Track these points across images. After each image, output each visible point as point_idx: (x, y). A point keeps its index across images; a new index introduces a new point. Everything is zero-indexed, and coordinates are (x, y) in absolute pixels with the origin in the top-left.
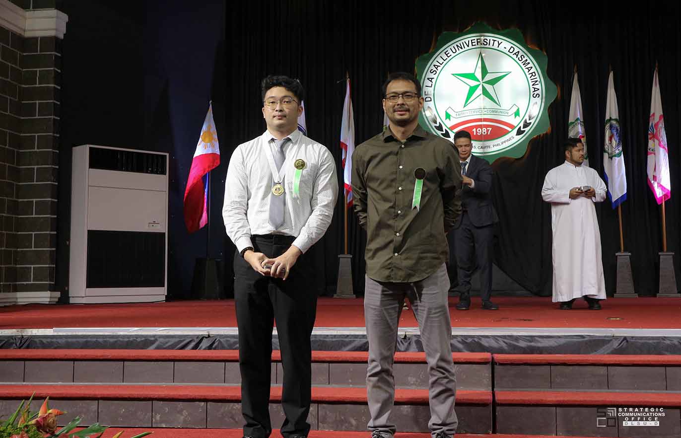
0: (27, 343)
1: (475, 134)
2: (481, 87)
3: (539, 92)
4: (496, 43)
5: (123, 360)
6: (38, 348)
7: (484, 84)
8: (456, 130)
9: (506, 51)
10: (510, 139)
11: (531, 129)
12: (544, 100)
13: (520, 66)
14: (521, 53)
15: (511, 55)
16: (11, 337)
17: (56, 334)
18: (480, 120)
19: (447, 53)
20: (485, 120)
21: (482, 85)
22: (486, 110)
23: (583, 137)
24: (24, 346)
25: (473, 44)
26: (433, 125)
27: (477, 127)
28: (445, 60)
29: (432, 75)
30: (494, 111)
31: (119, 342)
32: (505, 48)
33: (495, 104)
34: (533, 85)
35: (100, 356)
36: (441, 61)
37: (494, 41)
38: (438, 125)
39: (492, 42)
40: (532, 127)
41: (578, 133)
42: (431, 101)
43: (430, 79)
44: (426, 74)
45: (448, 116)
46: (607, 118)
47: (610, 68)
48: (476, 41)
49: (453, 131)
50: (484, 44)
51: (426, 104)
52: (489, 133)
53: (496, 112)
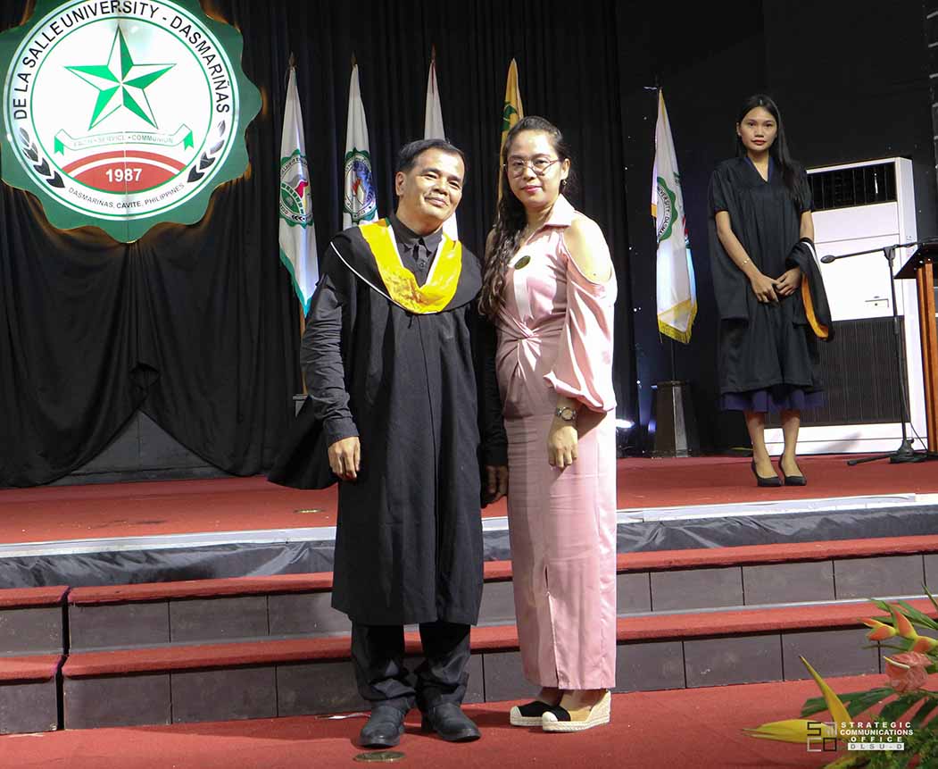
1: (111, 180)
2: (120, 90)
3: (229, 102)
4: (147, 9)
7: (127, 88)
8: (74, 173)
9: (167, 24)
10: (176, 190)
11: (214, 169)
12: (237, 117)
13: (193, 53)
14: (194, 29)
15: (176, 31)
18: (120, 154)
19: (54, 26)
20: (130, 154)
21: (124, 89)
22: (130, 135)
23: (306, 184)
25: (105, 10)
26: (31, 163)
27: (114, 166)
28: (50, 41)
30: (146, 137)
32: (165, 19)
33: (150, 125)
34: (218, 88)
36: (43, 41)
37: (144, 4)
38: (40, 163)
39: (139, 7)
40: (216, 167)
41: (297, 177)
42: (26, 117)
44: (16, 65)
45: (59, 147)
46: (349, 149)
47: (353, 59)
48: (109, 4)
49: (69, 174)
50: (124, 10)
51: (18, 124)
52: (137, 179)
53: (150, 138)
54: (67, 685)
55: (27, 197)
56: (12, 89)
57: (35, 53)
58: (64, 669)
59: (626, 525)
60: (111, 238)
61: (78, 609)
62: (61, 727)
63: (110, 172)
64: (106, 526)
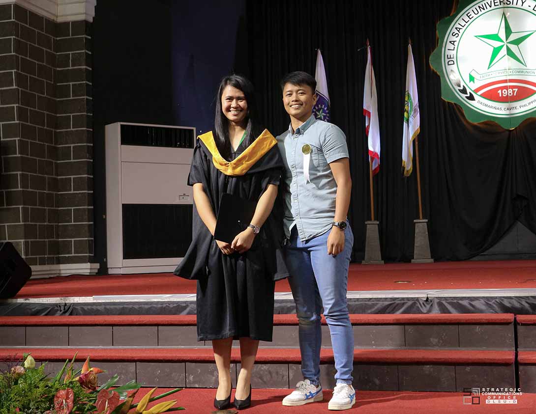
0: (70, 310)
1: (500, 96)
2: (505, 47)
4: (520, 2)
5: (157, 325)
6: (80, 315)
7: (509, 45)
8: (480, 93)
9: (531, 9)
16: (56, 305)
17: (95, 301)
18: (505, 81)
19: (469, 15)
20: (511, 81)
21: (507, 46)
22: (511, 71)
24: (68, 314)
25: (496, 4)
26: (457, 88)
27: (502, 88)
28: (466, 23)
29: (454, 39)
30: (520, 72)
31: (153, 308)
32: (529, 6)
33: (522, 65)
35: (136, 321)
36: (463, 23)
38: (462, 88)
39: (515, 1)
42: (454, 64)
43: (453, 43)
44: (448, 36)
45: (472, 79)
48: (498, 1)
49: (477, 93)
50: (507, 3)
51: (449, 68)
52: (515, 94)
53: (522, 72)
54: (521, 368)
55: (455, 107)
56: (447, 50)
57: (458, 29)
58: (518, 359)
60: (501, 127)
61: (522, 327)
63: (500, 91)
64: (525, 282)
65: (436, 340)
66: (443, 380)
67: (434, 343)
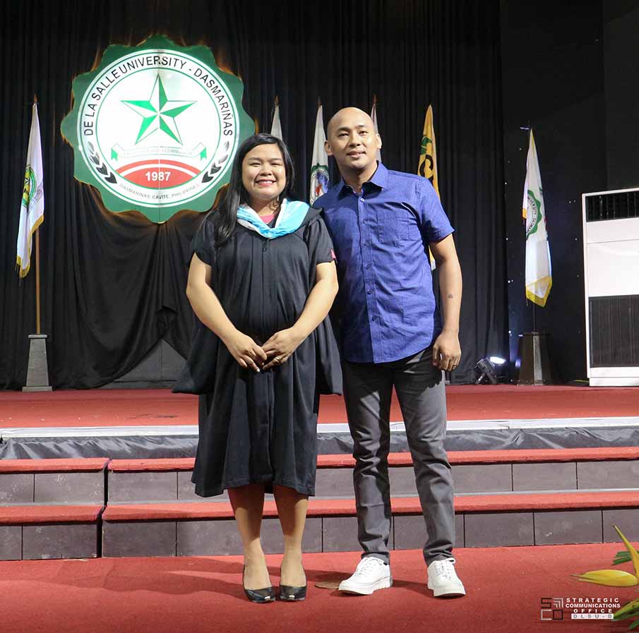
1: (149, 179)
2: (157, 119)
3: (232, 128)
4: (179, 63)
7: (163, 116)
8: (124, 174)
9: (191, 74)
10: (194, 188)
11: (220, 174)
12: (237, 139)
13: (208, 93)
15: (198, 79)
18: (155, 162)
19: (114, 73)
20: (163, 162)
21: (160, 117)
22: (164, 149)
25: (149, 63)
26: (95, 166)
27: (152, 170)
28: (111, 82)
30: (175, 151)
32: (190, 70)
33: (174, 140)
34: (225, 119)
36: (106, 83)
37: (176, 59)
38: (101, 166)
39: (173, 61)
40: (222, 172)
42: (92, 134)
45: (114, 155)
46: (314, 164)
47: (319, 102)
48: (152, 59)
49: (121, 174)
50: (162, 63)
51: (87, 139)
52: (167, 179)
53: (177, 152)
54: (105, 527)
55: (91, 189)
56: (84, 115)
58: (103, 515)
59: (498, 430)
60: (147, 219)
61: (115, 474)
62: (99, 555)
63: (148, 174)
64: (135, 418)
65: (5, 494)
66: (6, 544)
67: (2, 498)
